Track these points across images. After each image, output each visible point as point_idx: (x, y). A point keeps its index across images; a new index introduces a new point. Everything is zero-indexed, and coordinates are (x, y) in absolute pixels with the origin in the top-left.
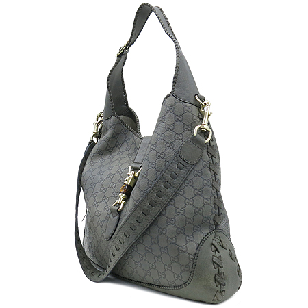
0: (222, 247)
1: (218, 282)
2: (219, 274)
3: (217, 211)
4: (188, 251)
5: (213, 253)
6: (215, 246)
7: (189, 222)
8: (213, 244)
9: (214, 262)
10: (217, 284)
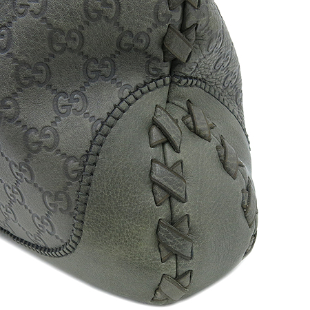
0: (195, 131)
1: (168, 249)
2: (173, 222)
3: (177, 16)
4: (61, 145)
5: (155, 153)
6: (162, 130)
7: (65, 47)
8: (154, 123)
9: (154, 183)
10: (165, 254)
